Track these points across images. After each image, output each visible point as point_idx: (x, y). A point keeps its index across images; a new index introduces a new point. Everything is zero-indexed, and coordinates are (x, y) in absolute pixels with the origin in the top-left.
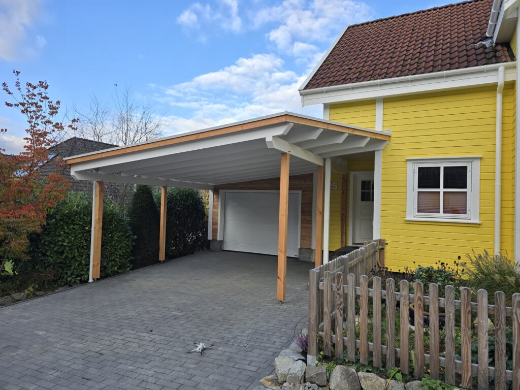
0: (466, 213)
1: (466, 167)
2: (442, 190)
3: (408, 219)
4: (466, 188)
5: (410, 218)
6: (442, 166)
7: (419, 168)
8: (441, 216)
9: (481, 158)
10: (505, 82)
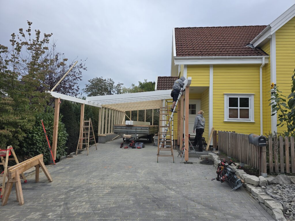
0: (249, 118)
1: (248, 98)
2: (239, 108)
3: (225, 121)
4: (248, 107)
5: (226, 120)
6: (239, 97)
7: (230, 98)
8: (239, 120)
9: (254, 95)
10: (265, 64)
